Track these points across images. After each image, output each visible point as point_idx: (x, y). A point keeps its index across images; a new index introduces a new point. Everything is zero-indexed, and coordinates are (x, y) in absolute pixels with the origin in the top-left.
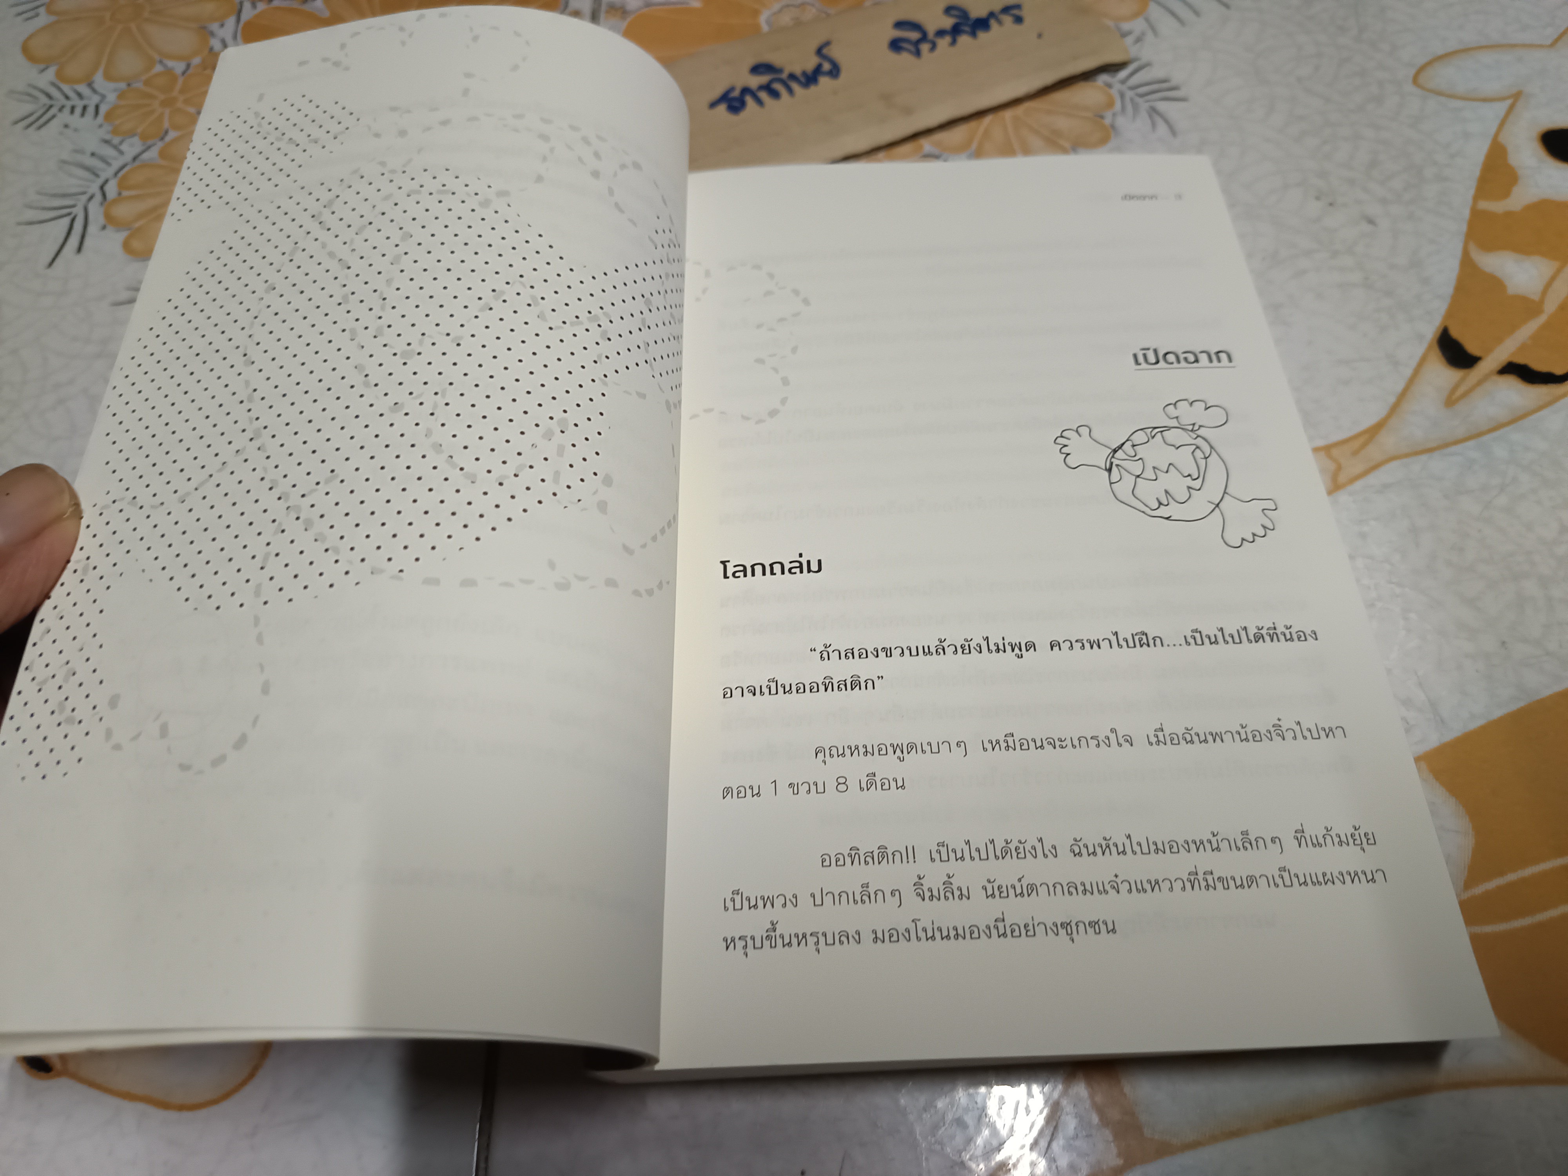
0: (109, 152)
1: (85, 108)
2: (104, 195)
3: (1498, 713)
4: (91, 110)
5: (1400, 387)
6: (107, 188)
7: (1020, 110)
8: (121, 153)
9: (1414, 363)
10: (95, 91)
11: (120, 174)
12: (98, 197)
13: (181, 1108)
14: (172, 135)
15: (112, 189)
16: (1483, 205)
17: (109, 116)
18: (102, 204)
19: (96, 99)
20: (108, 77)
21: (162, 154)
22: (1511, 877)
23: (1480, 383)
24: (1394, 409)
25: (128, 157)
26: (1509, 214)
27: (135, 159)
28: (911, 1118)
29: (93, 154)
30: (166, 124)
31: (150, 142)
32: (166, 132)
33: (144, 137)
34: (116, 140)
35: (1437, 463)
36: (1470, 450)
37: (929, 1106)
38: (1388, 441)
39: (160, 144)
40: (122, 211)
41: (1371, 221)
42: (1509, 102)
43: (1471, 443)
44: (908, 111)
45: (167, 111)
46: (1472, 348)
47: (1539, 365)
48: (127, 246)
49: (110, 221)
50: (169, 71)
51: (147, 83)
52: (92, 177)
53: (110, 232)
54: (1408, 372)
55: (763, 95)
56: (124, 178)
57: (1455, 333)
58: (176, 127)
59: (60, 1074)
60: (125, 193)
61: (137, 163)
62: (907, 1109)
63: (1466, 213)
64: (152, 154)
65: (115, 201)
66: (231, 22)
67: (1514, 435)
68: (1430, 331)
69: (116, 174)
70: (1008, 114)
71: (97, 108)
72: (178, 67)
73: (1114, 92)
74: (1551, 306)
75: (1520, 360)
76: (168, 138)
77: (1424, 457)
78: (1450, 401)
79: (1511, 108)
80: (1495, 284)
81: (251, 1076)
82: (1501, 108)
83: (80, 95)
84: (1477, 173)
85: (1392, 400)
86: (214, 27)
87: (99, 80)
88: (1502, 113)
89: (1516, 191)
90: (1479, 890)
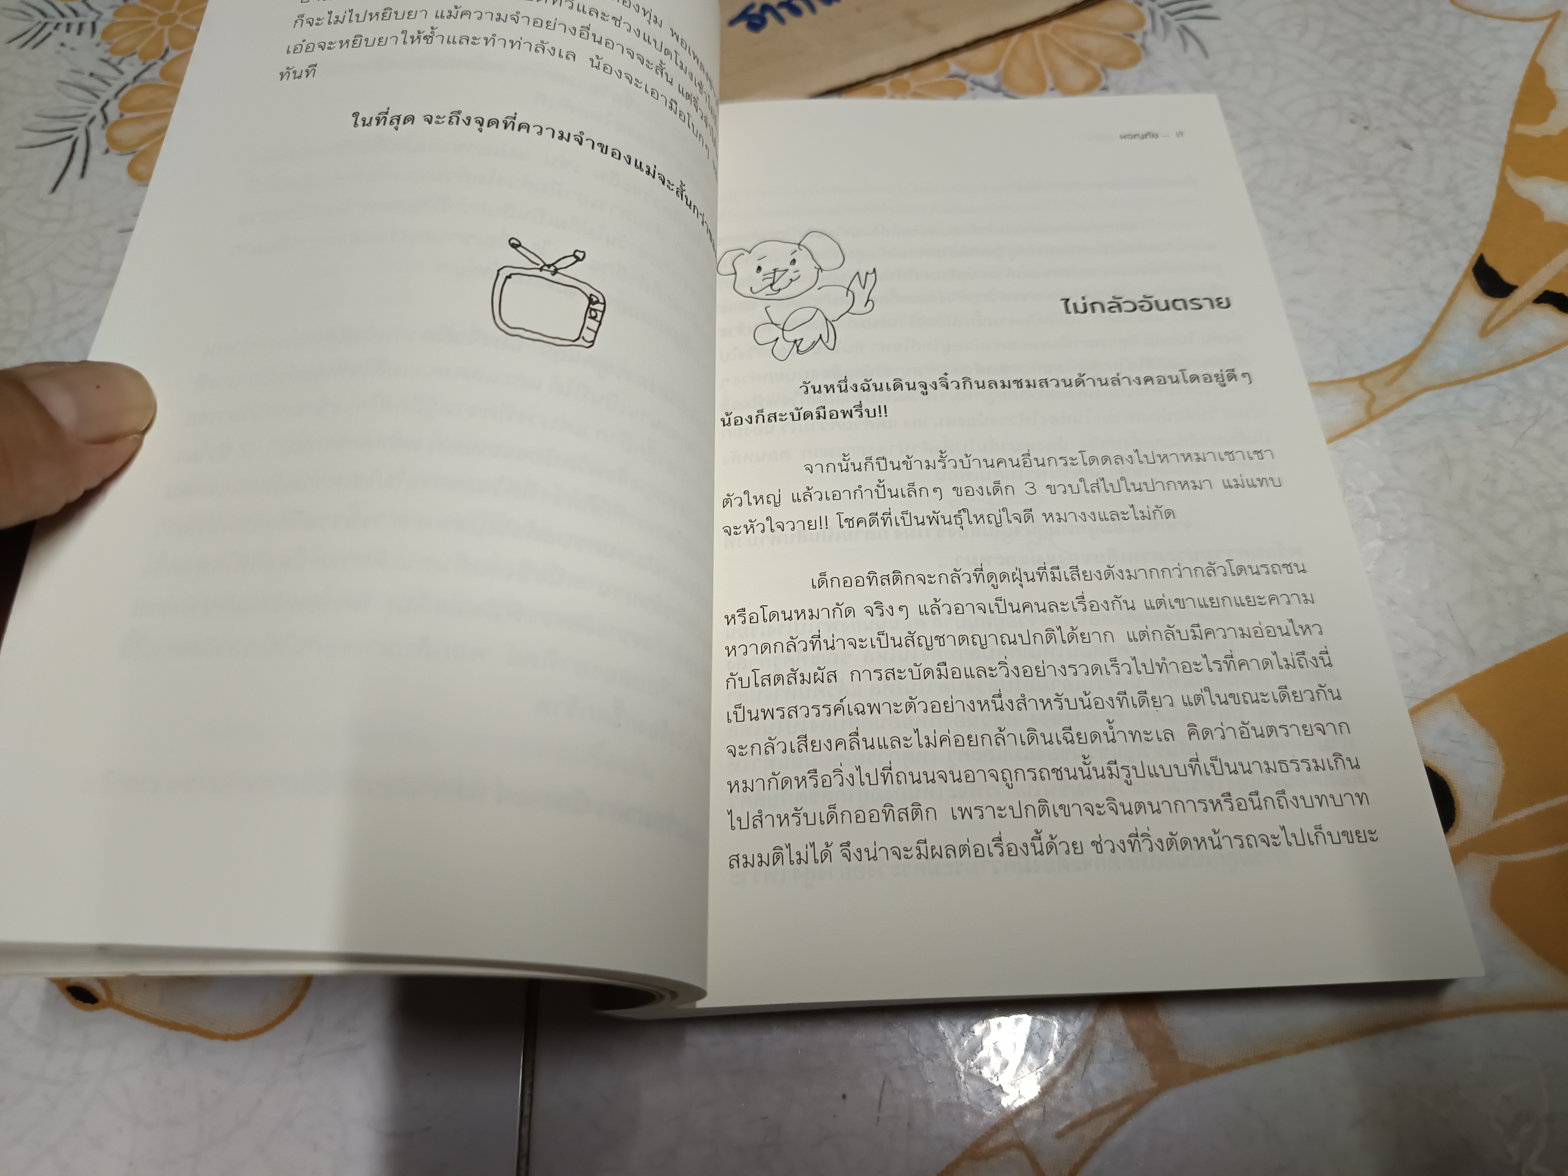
0: (107, 71)
1: (81, 25)
2: (105, 117)
3: (1529, 645)
4: (88, 27)
5: (1434, 317)
6: (108, 110)
7: (1047, 29)
8: (121, 73)
9: (1449, 292)
10: (89, 7)
11: (121, 95)
12: (100, 119)
13: (226, 1037)
14: (173, 54)
15: (113, 111)
16: (1521, 129)
17: (106, 34)
18: (103, 127)
19: (92, 16)
21: (163, 73)
23: (1515, 312)
24: (1428, 339)
25: (128, 77)
26: (1546, 138)
27: (135, 79)
28: (950, 1042)
29: (91, 74)
30: (166, 43)
31: (150, 62)
32: (167, 51)
33: (144, 57)
34: (115, 60)
35: (1471, 395)
37: (969, 1030)
38: (1422, 372)
39: (161, 63)
40: (125, 134)
41: (1407, 146)
42: (1547, 22)
43: (1506, 374)
44: (934, 30)
45: (167, 28)
46: (1508, 276)
48: (131, 170)
49: (113, 145)
52: (93, 98)
53: (113, 153)
54: (1443, 302)
55: (784, 12)
56: (125, 99)
57: (1490, 261)
58: (178, 47)
59: (104, 1006)
60: (127, 115)
61: (138, 84)
62: (946, 1034)
63: (1504, 137)
64: (153, 74)
65: (116, 123)
67: (1549, 365)
68: (1465, 259)
69: (116, 95)
70: (1036, 33)
71: (94, 24)
73: (1144, 10)
75: (1557, 289)
76: (169, 58)
77: (1458, 388)
78: (1485, 331)
79: (1550, 29)
80: (1533, 210)
81: (294, 1006)
82: (1540, 28)
83: (75, 12)
84: (1515, 95)
85: (1426, 330)
88: (1541, 34)
89: (1554, 113)
90: (1508, 820)
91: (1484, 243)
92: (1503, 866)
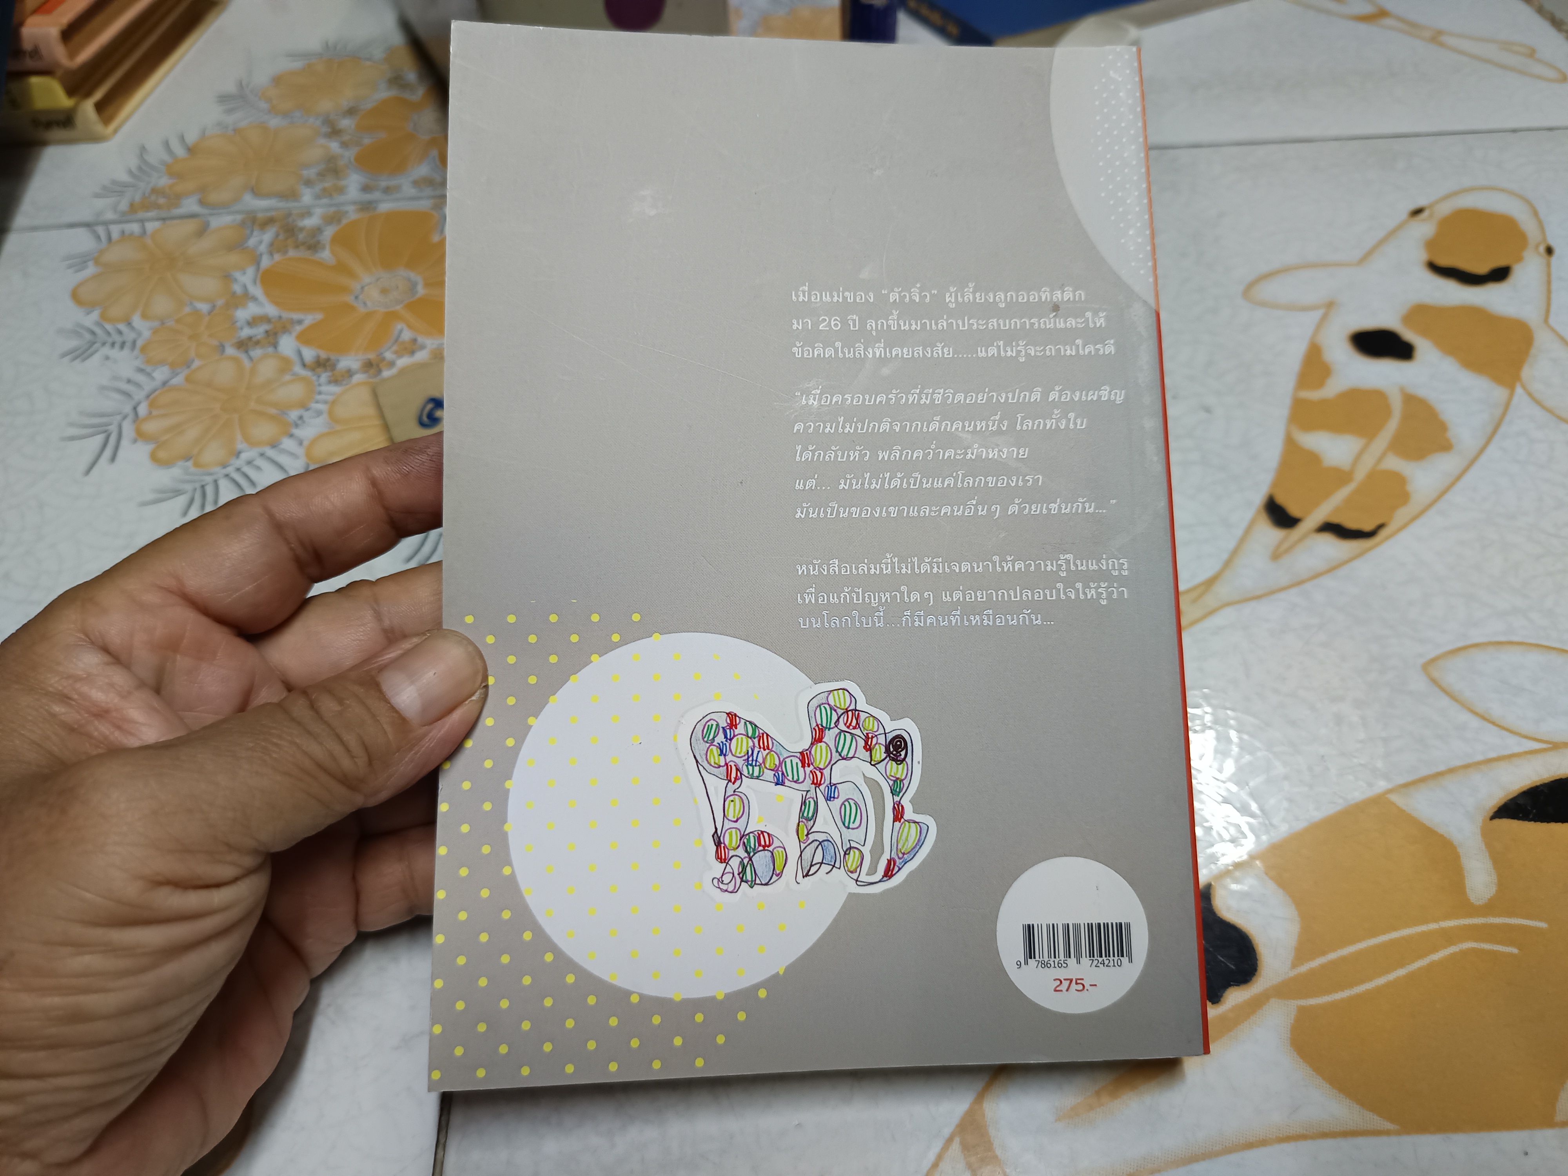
0: (140, 378)
1: (123, 343)
2: (136, 415)
4: (129, 344)
5: (1232, 545)
6: (139, 409)
8: (153, 379)
9: (1244, 525)
10: (132, 329)
11: (152, 397)
12: (131, 416)
14: (197, 363)
15: (143, 410)
16: (1307, 394)
17: (143, 349)
18: (133, 422)
19: (133, 335)
20: (145, 316)
21: (188, 379)
22: (1332, 956)
23: (1300, 540)
24: (1227, 564)
25: (158, 382)
26: (1324, 402)
27: (164, 384)
29: (128, 381)
30: (192, 355)
31: (177, 370)
32: (192, 361)
33: (173, 366)
34: (149, 369)
36: (1292, 595)
38: (1222, 591)
39: (186, 371)
40: (151, 427)
41: (1208, 410)
42: (1323, 310)
43: (1294, 591)
45: (194, 344)
46: (1294, 510)
47: (1351, 523)
48: (153, 456)
49: (141, 436)
50: (196, 313)
51: (178, 321)
52: (126, 399)
53: (140, 444)
54: (1239, 532)
56: (154, 400)
57: (1281, 500)
58: (201, 358)
60: (155, 413)
61: (166, 387)
63: (1288, 401)
64: (179, 380)
65: (145, 419)
66: (251, 271)
67: (1327, 581)
68: (1258, 498)
69: (148, 397)
71: (134, 342)
72: (204, 307)
74: (1360, 475)
75: (1335, 520)
76: (193, 367)
78: (1276, 555)
79: (1326, 315)
80: (1313, 458)
82: (1317, 315)
83: (120, 332)
85: (1225, 556)
86: (237, 275)
87: (137, 321)
88: (1318, 319)
89: (1330, 381)
90: (1304, 968)
91: (1275, 484)
92: (1302, 1010)
